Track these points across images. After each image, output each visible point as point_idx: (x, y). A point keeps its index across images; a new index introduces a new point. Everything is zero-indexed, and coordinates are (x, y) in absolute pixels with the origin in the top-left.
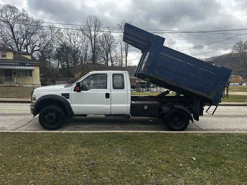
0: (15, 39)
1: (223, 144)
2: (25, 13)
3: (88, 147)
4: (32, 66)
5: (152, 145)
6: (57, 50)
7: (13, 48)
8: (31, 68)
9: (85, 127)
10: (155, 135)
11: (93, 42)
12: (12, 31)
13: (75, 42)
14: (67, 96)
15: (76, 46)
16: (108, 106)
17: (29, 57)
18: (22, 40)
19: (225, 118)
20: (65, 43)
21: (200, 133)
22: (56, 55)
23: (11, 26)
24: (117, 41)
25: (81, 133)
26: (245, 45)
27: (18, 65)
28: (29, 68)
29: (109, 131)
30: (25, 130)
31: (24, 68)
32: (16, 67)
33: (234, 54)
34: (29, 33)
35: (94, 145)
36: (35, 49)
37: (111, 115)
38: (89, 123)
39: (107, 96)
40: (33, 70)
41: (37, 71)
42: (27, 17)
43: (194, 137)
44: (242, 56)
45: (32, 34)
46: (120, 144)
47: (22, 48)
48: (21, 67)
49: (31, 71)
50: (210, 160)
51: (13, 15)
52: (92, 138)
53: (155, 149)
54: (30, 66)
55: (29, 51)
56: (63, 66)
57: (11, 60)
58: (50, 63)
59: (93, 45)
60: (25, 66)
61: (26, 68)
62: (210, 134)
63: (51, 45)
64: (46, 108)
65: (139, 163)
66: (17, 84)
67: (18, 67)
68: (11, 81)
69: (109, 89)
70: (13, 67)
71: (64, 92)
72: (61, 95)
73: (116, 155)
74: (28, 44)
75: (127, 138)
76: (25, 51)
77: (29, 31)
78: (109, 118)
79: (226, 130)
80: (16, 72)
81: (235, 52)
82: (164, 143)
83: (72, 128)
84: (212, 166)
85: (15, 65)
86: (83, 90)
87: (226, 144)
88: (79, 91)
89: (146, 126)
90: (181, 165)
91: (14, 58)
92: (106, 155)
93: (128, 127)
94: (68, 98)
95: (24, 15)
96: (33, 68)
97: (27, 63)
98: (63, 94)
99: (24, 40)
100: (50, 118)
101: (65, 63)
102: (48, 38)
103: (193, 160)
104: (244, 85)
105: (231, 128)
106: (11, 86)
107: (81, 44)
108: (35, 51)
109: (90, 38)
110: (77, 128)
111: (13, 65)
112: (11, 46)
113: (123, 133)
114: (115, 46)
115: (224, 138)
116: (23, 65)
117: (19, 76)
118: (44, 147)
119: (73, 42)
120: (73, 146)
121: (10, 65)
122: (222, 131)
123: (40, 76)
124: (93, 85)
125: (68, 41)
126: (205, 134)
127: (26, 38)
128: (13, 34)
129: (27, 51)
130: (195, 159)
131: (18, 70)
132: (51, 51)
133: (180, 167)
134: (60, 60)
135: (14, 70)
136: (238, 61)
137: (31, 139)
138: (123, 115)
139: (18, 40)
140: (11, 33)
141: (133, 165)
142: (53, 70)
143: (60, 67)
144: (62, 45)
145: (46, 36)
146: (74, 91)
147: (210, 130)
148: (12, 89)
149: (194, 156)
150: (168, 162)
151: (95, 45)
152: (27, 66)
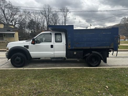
0: (5, 18)
1: (123, 75)
2: (10, 3)
3: (38, 80)
4: (14, 31)
5: (79, 77)
6: (28, 23)
7: (5, 23)
8: (13, 32)
9: (39, 65)
10: (81, 70)
11: (47, 18)
12: (4, 13)
13: (38, 19)
14: (27, 47)
15: (38, 21)
16: (52, 53)
17: (13, 27)
18: (9, 18)
19: (121, 58)
20: (32, 19)
21: (108, 68)
22: (28, 26)
23: (3, 10)
24: (60, 18)
25: (36, 70)
26: (127, 19)
27: (6, 31)
28: (12, 32)
29: (53, 68)
30: (3, 68)
31: (9, 32)
32: (5, 32)
33: (122, 24)
34: (13, 14)
35: (42, 78)
36: (16, 23)
37: (54, 58)
38: (42, 63)
39: (52, 46)
40: (15, 34)
41: (17, 34)
42: (11, 6)
43: (105, 71)
44: (126, 25)
45: (15, 15)
46: (59, 77)
47: (10, 22)
48: (8, 32)
49: (13, 34)
50: (118, 88)
51: (4, 5)
52: (42, 73)
53: (81, 80)
54: (13, 31)
55: (13, 24)
56: (32, 32)
57: (2, 28)
58: (25, 30)
59: (47, 20)
60: (10, 31)
61: (11, 32)
62: (114, 68)
63: (25, 20)
64: (15, 54)
65: (70, 91)
66: (6, 41)
67: (6, 32)
68: (3, 40)
69: (53, 42)
70: (4, 32)
71: (25, 45)
72: (23, 47)
73: (55, 85)
74: (13, 20)
75: (63, 72)
76: (11, 24)
77: (13, 13)
78: (53, 60)
79: (122, 66)
80: (5, 35)
81: (122, 23)
82: (87, 75)
83: (31, 66)
84: (119, 92)
85: (5, 31)
86: (37, 43)
87: (125, 76)
88: (34, 44)
89: (76, 64)
90: (99, 91)
91: (4, 27)
92: (49, 85)
93: (65, 65)
94: (28, 48)
95: (10, 4)
96: (15, 32)
97: (11, 30)
98: (25, 46)
99: (10, 18)
100: (18, 60)
101: (33, 30)
102: (23, 17)
103: (106, 88)
104: (126, 40)
105: (125, 64)
106: (2, 42)
107: (41, 20)
108: (17, 24)
109: (46, 16)
110: (34, 66)
111: (3, 31)
112: (3, 21)
113: (61, 69)
114: (59, 21)
115: (123, 71)
116: (9, 31)
117: (7, 37)
118: (9, 79)
119: (36, 19)
120: (28, 79)
121: (2, 31)
122: (120, 66)
123: (19, 37)
124: (45, 41)
125: (34, 18)
126: (111, 69)
127: (11, 17)
128: (5, 15)
129: (12, 24)
130: (107, 87)
131: (7, 34)
132: (25, 23)
133: (98, 93)
134: (30, 28)
135: (4, 34)
136: (123, 28)
137: (3, 74)
138: (62, 58)
139: (7, 18)
140: (3, 14)
141: (66, 93)
142: (26, 34)
143: (30, 32)
144: (31, 21)
145: (22, 16)
146: (32, 44)
147: (113, 66)
148: (2, 44)
149: (106, 85)
150: (90, 89)
151: (48, 20)
152: (11, 31)
